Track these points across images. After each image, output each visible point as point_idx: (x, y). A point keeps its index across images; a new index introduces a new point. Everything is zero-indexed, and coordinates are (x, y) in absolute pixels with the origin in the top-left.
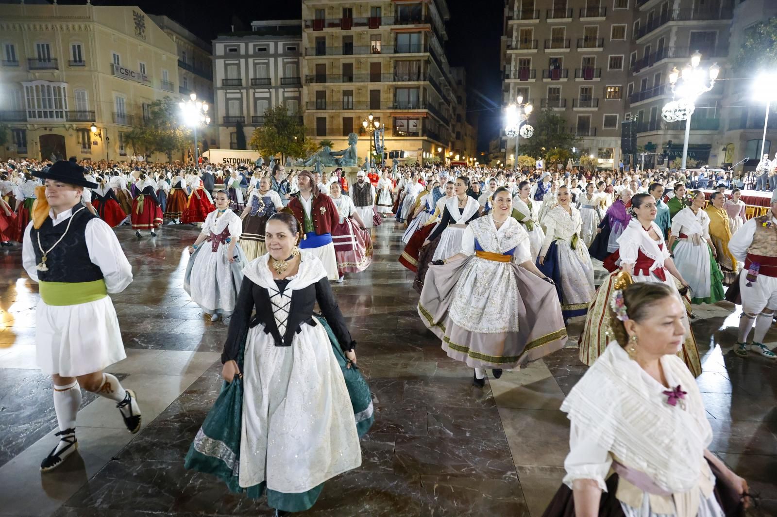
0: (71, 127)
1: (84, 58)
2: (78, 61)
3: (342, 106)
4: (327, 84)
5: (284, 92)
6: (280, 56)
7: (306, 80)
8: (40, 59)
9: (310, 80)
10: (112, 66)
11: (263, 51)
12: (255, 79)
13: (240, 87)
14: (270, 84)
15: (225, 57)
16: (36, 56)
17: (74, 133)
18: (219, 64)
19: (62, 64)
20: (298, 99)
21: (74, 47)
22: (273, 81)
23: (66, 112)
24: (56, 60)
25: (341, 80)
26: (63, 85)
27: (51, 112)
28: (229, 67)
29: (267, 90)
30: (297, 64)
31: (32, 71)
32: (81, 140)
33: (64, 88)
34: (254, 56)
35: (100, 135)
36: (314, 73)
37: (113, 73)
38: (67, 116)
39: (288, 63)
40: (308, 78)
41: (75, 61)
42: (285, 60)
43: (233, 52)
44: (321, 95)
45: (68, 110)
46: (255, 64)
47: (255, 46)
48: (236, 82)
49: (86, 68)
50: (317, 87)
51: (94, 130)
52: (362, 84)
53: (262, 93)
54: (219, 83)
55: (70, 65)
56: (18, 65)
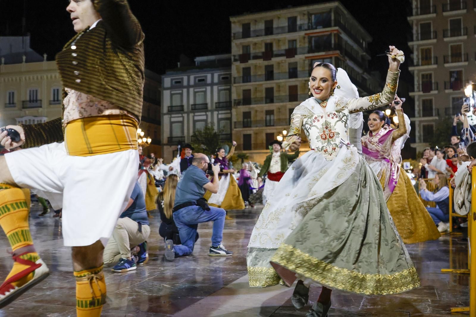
2: (57, 100)
3: (265, 124)
4: (252, 106)
5: (218, 114)
6: (216, 84)
7: (235, 103)
8: (30, 101)
9: (238, 103)
11: (202, 82)
12: (195, 105)
13: (182, 112)
14: (207, 108)
15: (172, 88)
16: (28, 99)
18: (166, 94)
19: (45, 103)
20: (230, 119)
21: (54, 90)
22: (209, 106)
24: (41, 100)
25: (264, 102)
28: (174, 97)
29: (204, 113)
30: (230, 90)
31: (24, 110)
34: (195, 86)
36: (241, 97)
39: (222, 90)
40: (237, 102)
41: (54, 100)
42: (220, 88)
43: (178, 84)
44: (247, 115)
46: (195, 93)
47: (195, 78)
48: (179, 108)
50: (243, 108)
52: (281, 104)
53: (200, 116)
54: (165, 110)
55: (50, 104)
56: (15, 107)
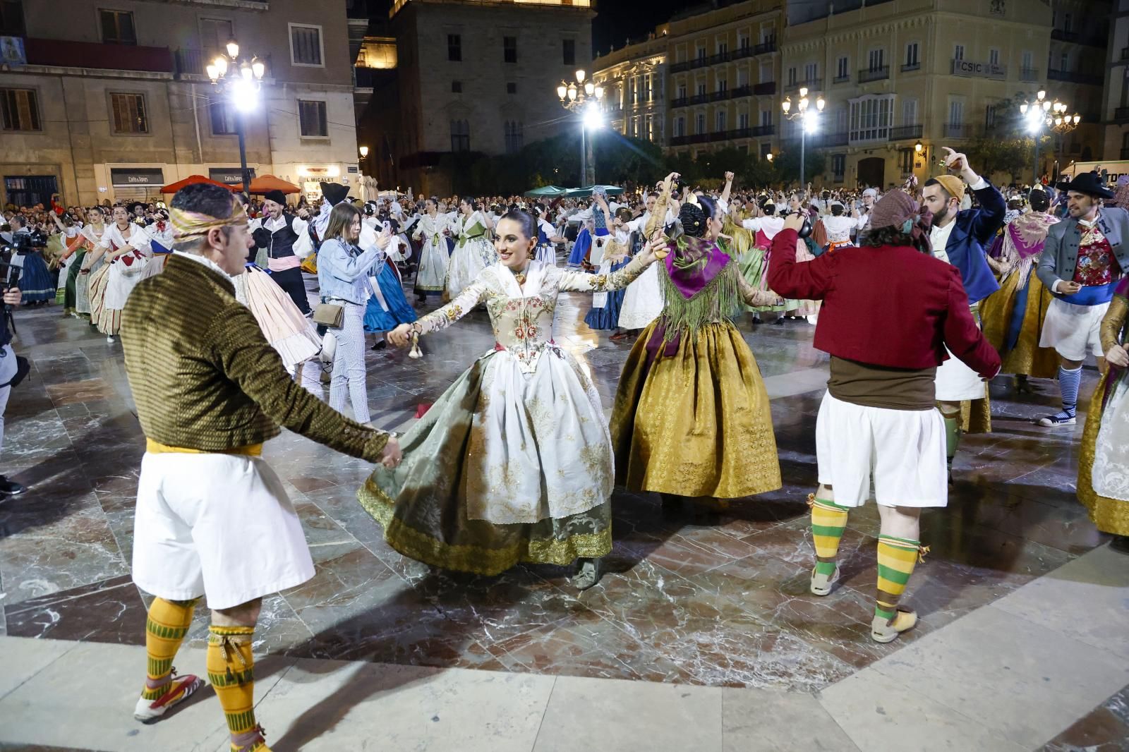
0: (894, 147)
1: (919, 59)
2: (912, 64)
8: (871, 70)
10: (953, 63)
16: (868, 67)
17: (895, 154)
19: (893, 70)
21: (910, 47)
23: (890, 130)
24: (888, 67)
26: (893, 96)
27: (874, 132)
31: (861, 85)
32: (902, 163)
33: (892, 100)
35: (924, 154)
37: (952, 72)
38: (890, 134)
41: (909, 64)
45: (892, 127)
49: (920, 72)
51: (919, 148)
54: (1116, 55)
55: (902, 71)
56: (848, 81)
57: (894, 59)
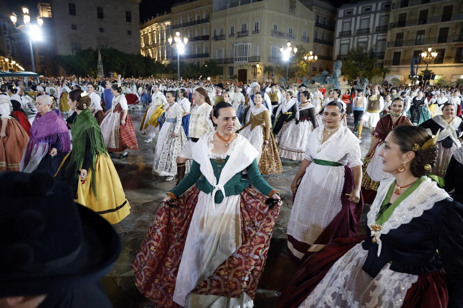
0: (250, 65)
1: (259, 29)
2: (256, 31)
3: (415, 43)
4: (405, 28)
5: (377, 37)
6: (379, 12)
8: (242, 32)
9: (394, 26)
10: (272, 31)
11: (368, 11)
12: (360, 30)
13: (349, 36)
15: (345, 17)
16: (241, 31)
17: (250, 68)
18: (339, 23)
19: (250, 33)
20: (385, 40)
21: (256, 23)
22: (371, 30)
23: (249, 58)
24: (248, 31)
25: (417, 23)
26: (249, 44)
27: (243, 58)
30: (388, 15)
31: (238, 38)
32: (253, 72)
33: (249, 46)
34: (362, 14)
35: (261, 69)
36: (397, 20)
37: (272, 35)
38: (249, 60)
39: (383, 16)
40: (392, 25)
41: (255, 31)
42: (382, 15)
43: (349, 14)
44: (400, 36)
45: (250, 56)
46: (361, 20)
47: (363, 8)
48: (347, 33)
49: (259, 34)
50: (397, 30)
51: (258, 66)
52: (433, 24)
53: (363, 39)
54: (337, 35)
55: (253, 33)
56: (234, 36)
57: (250, 28)
